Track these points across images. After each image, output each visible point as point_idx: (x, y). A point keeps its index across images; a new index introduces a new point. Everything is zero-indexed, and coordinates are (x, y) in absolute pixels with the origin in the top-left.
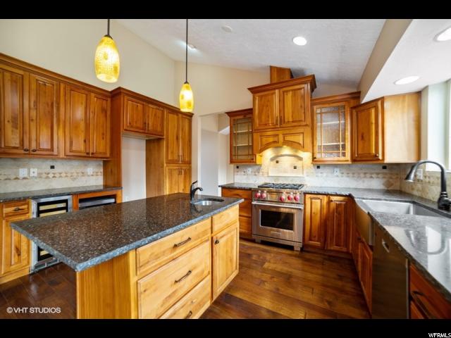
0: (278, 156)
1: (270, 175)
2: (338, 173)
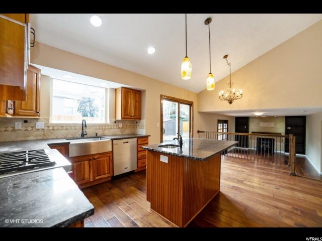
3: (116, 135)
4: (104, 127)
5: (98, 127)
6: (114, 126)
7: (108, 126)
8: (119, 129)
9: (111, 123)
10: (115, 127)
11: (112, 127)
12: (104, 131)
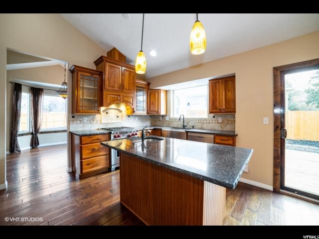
0: (107, 109)
1: (102, 122)
2: (137, 120)
3: (215, 130)
4: (202, 121)
5: (197, 121)
6: (212, 121)
7: (206, 120)
8: (218, 124)
9: (208, 118)
10: (214, 122)
11: (210, 121)
12: (203, 125)
